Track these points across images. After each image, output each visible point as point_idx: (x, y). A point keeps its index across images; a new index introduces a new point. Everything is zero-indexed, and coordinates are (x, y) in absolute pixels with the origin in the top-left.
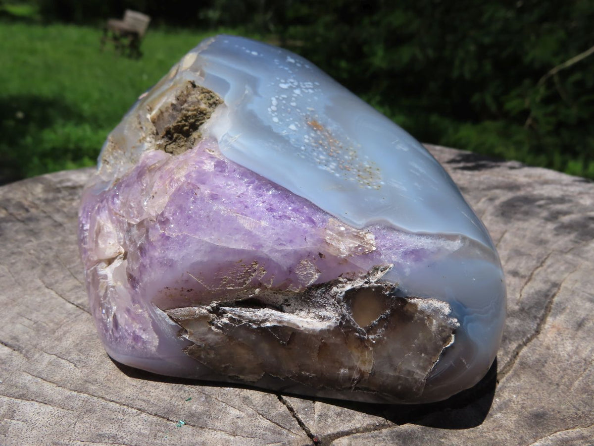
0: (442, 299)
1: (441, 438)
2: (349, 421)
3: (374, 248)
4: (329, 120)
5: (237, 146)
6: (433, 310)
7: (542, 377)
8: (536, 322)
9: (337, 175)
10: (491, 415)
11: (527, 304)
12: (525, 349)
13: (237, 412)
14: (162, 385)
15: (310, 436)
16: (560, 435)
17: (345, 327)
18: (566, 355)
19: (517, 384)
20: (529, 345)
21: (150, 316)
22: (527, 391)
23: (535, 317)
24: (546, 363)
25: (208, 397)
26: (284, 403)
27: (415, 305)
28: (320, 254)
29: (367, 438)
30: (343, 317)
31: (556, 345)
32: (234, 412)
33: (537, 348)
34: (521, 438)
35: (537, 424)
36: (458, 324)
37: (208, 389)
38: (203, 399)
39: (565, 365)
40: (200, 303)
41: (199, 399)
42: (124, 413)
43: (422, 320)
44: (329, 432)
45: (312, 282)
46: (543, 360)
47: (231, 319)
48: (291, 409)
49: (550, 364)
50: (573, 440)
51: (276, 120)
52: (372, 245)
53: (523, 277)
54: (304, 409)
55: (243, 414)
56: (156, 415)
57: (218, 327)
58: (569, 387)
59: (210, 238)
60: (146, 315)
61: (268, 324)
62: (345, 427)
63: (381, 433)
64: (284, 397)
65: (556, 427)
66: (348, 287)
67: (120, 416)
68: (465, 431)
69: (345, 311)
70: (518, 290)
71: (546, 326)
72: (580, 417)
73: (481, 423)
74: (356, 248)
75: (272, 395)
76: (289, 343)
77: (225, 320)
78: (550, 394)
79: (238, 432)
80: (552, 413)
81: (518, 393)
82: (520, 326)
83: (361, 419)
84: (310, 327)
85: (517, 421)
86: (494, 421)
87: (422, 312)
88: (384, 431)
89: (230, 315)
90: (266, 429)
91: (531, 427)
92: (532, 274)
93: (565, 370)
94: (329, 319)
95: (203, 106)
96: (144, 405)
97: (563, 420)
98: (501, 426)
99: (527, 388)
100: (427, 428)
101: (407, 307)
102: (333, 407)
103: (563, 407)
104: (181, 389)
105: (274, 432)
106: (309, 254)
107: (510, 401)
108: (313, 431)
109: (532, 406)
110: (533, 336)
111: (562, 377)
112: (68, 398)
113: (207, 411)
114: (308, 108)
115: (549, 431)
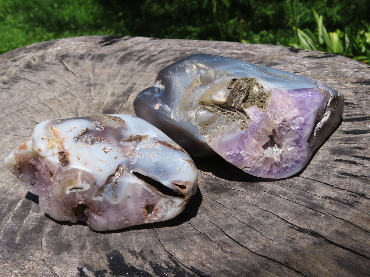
8: (127, 96)
11: (125, 92)
12: (124, 105)
21: (307, 146)
30: (331, 110)
53: (125, 84)
66: (330, 102)
70: (123, 88)
71: (130, 97)
82: (122, 99)
84: (327, 119)
92: (128, 82)
94: (328, 114)
101: (339, 97)
110: (126, 101)
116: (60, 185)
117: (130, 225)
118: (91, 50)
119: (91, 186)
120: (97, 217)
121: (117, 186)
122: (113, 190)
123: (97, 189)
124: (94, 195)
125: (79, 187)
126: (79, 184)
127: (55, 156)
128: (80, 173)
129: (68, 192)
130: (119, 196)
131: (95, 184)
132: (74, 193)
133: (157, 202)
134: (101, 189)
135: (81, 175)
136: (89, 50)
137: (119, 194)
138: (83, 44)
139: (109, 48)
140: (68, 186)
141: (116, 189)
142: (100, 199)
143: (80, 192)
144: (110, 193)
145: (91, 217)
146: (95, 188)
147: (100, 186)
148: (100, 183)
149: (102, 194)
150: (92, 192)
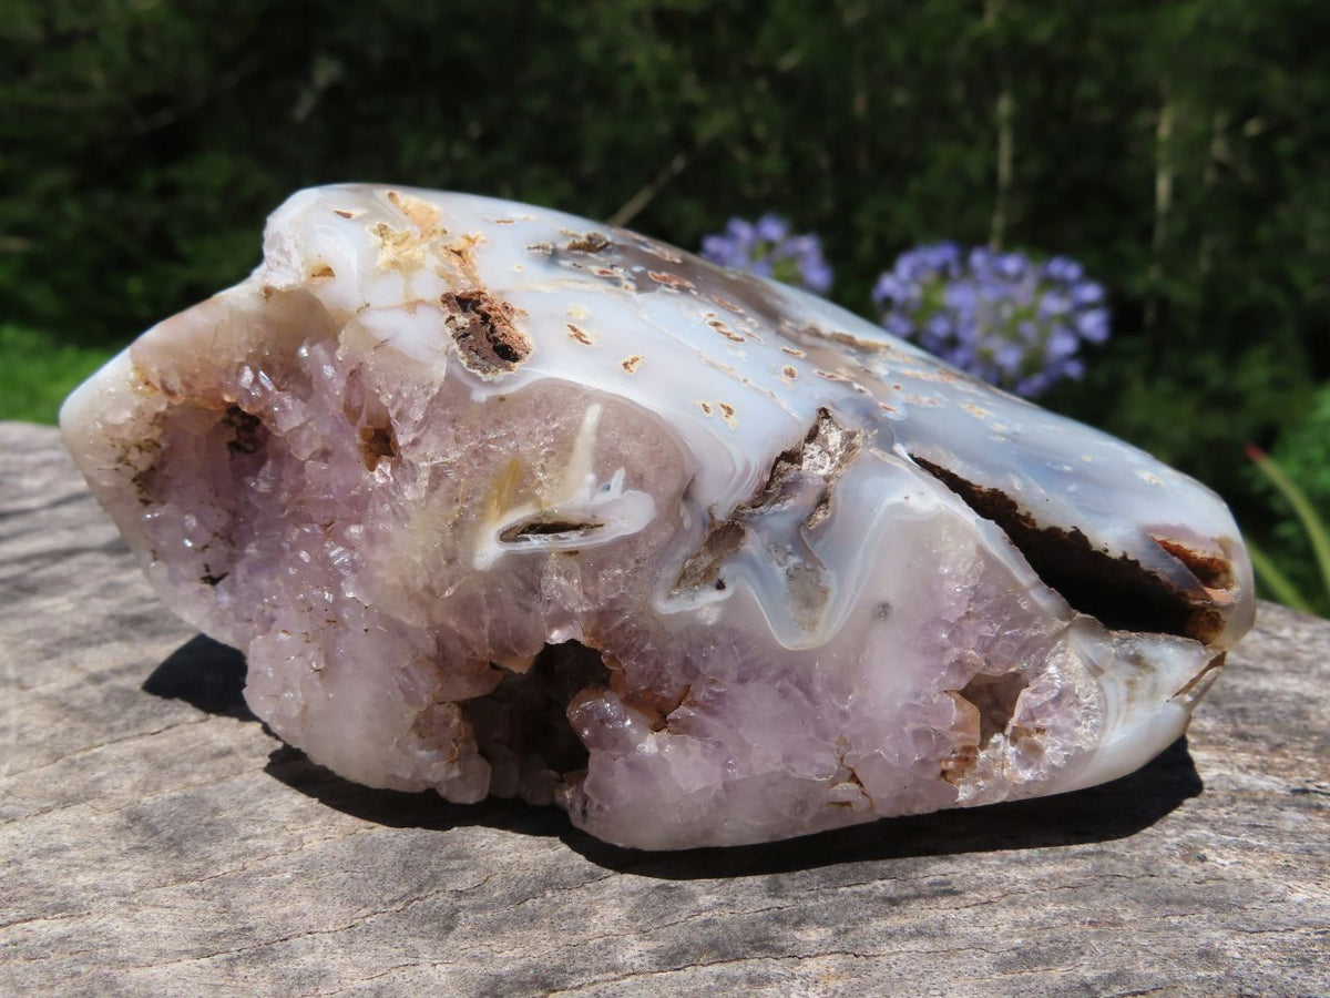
116: (436, 501)
117: (860, 815)
119: (658, 507)
120: (661, 746)
121: (826, 525)
122: (801, 548)
123: (698, 536)
124: (670, 573)
125: (575, 519)
126: (575, 491)
127: (422, 312)
128: (592, 416)
129: (489, 551)
130: (832, 595)
131: (687, 495)
132: (534, 562)
133: (1043, 665)
134: (726, 535)
135: (601, 429)
137: (830, 577)
140: (493, 509)
141: (820, 544)
142: (706, 605)
143: (573, 553)
144: (780, 572)
145: (620, 743)
146: (687, 522)
147: (721, 516)
148: (720, 497)
149: (725, 571)
150: (662, 555)
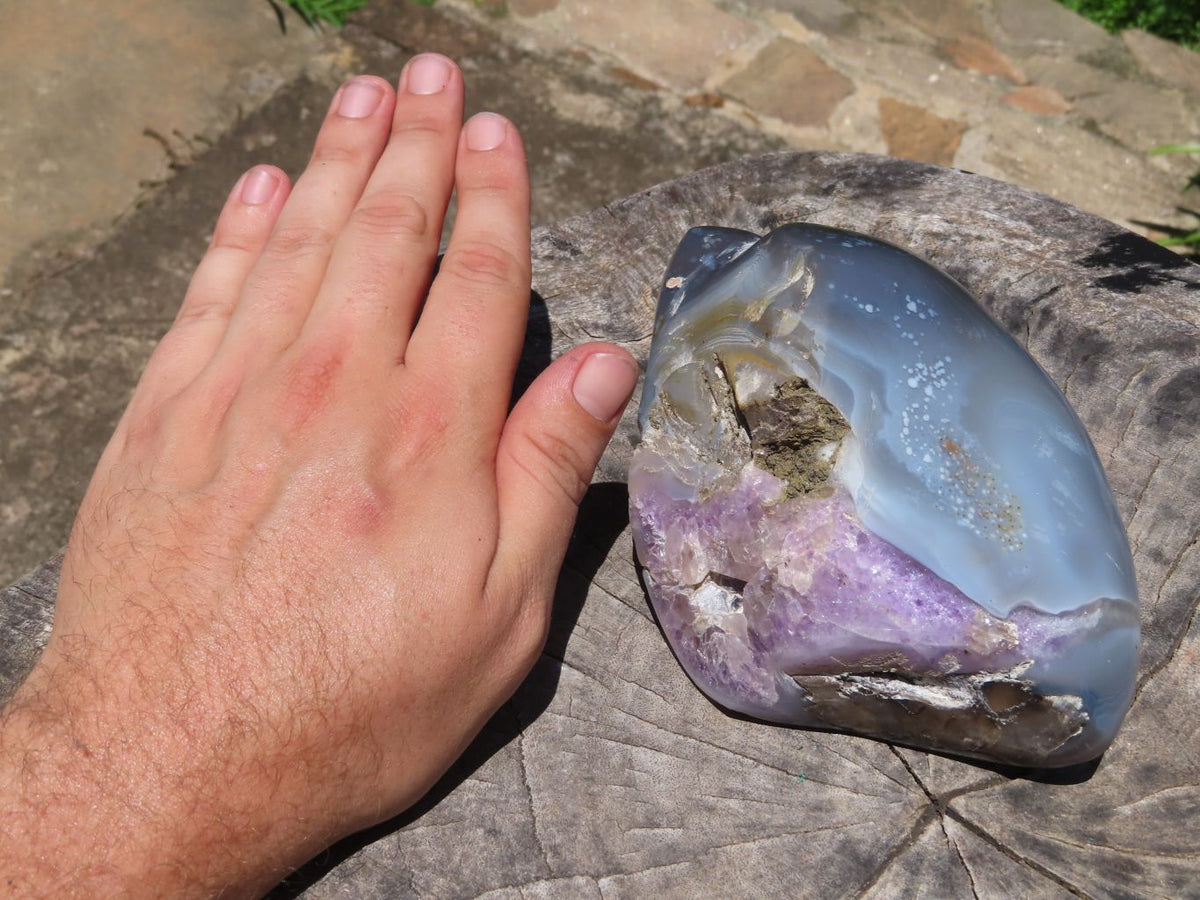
0: (1075, 693)
1: (1051, 794)
2: (963, 777)
3: (1017, 642)
4: (966, 433)
5: (876, 507)
6: (1066, 707)
7: (1163, 720)
8: (1169, 644)
9: (978, 532)
10: (1103, 767)
11: (1163, 613)
12: (1150, 683)
13: (854, 766)
14: (768, 729)
15: (927, 793)
16: (1168, 792)
17: (977, 709)
18: (1193, 694)
19: (1134, 728)
20: (1156, 677)
21: (776, 679)
22: (1143, 738)
23: (1170, 636)
24: (1170, 702)
25: (819, 746)
26: (897, 754)
27: (1051, 703)
28: (966, 652)
29: (982, 797)
30: (978, 701)
31: (1186, 679)
32: (849, 765)
33: (1165, 683)
34: (1129, 794)
35: (1148, 778)
36: (1088, 718)
37: (816, 734)
38: (815, 748)
39: (1189, 707)
40: (831, 673)
41: (810, 747)
42: (742, 764)
43: (1056, 714)
44: (945, 791)
45: (952, 670)
46: (1167, 698)
47: (861, 690)
48: (904, 762)
49: (1175, 706)
50: (1179, 798)
51: (909, 451)
52: (1014, 638)
53: (1167, 563)
54: (918, 763)
55: (860, 769)
56: (772, 767)
57: (845, 694)
58: (1188, 736)
59: (856, 629)
60: (772, 679)
61: (899, 697)
62: (959, 785)
63: (994, 790)
64: (896, 748)
65: (1165, 783)
66: (988, 679)
67: (739, 768)
68: (1074, 786)
69: (980, 697)
70: (1156, 588)
71: (1181, 652)
72: (1192, 773)
73: (1090, 777)
74: (1000, 643)
75: (884, 745)
76: (917, 714)
77: (854, 689)
78: (1166, 744)
79: (860, 789)
80: (1164, 766)
81: (1133, 741)
82: (1150, 648)
83: (973, 775)
84: (942, 704)
85: (1127, 774)
86: (1104, 774)
87: (1056, 709)
88: (997, 788)
89: (860, 686)
90: (885, 786)
91: (1140, 782)
92: (1179, 556)
93: (1188, 713)
94: (962, 699)
95: (822, 423)
96: (759, 756)
97: (1174, 775)
98: (1110, 780)
99: (1143, 735)
100: (1038, 784)
101: (1044, 703)
102: (946, 760)
103: (1177, 759)
104: (788, 735)
105: (894, 790)
106: (954, 651)
107: (1124, 749)
108: (930, 789)
109: (1145, 757)
110: (1163, 665)
111: (1184, 723)
112: (677, 743)
113: (822, 763)
114: (943, 420)
115: (1157, 786)
118: (1054, 290)
136: (1048, 288)
138: (1026, 238)
139: (1123, 304)
